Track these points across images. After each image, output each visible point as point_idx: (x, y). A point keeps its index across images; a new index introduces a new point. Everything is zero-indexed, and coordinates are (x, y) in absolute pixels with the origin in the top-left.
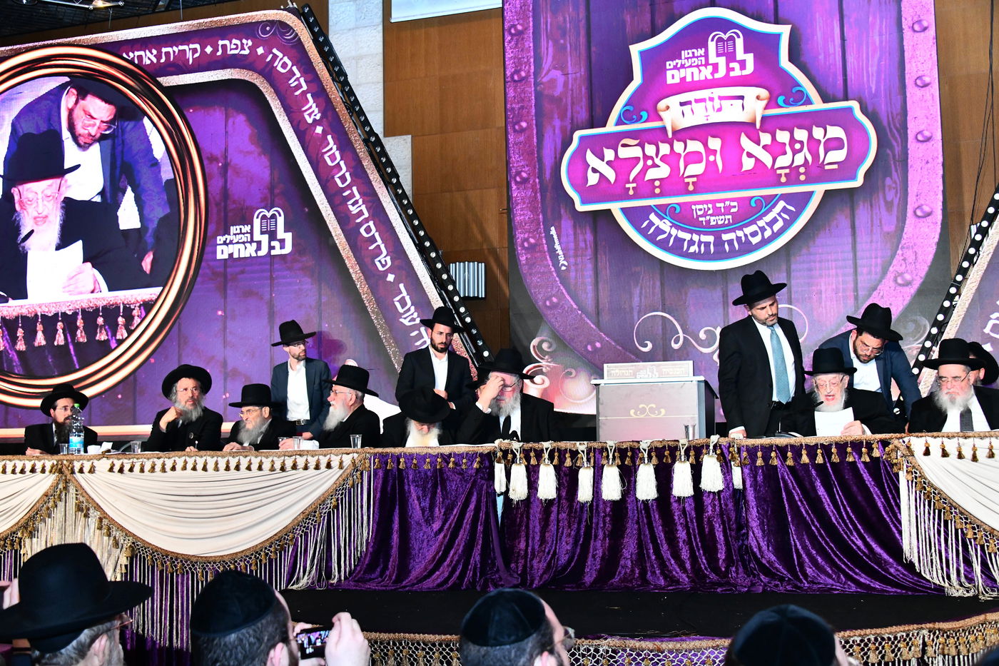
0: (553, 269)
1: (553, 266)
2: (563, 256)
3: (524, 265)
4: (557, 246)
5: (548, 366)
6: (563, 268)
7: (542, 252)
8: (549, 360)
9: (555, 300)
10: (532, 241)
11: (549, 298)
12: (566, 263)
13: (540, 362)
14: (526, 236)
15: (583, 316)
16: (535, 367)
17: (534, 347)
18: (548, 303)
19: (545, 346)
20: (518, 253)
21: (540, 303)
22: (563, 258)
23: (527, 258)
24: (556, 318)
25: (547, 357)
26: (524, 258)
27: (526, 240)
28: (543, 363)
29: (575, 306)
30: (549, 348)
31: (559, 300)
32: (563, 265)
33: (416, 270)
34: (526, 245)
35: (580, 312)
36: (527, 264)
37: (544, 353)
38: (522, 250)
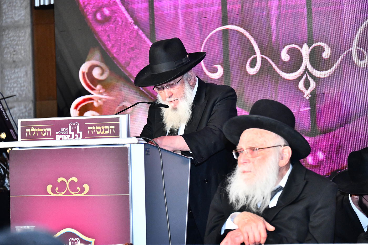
5: (100, 99)
8: (101, 91)
9: (107, 12)
11: (99, 9)
13: (89, 94)
15: (140, 32)
16: (84, 101)
17: (83, 74)
18: (99, 16)
19: (96, 73)
21: (90, 17)
24: (108, 36)
25: (98, 87)
28: (94, 95)
29: (130, 20)
30: (102, 74)
31: (112, 11)
35: (136, 27)
37: (94, 81)
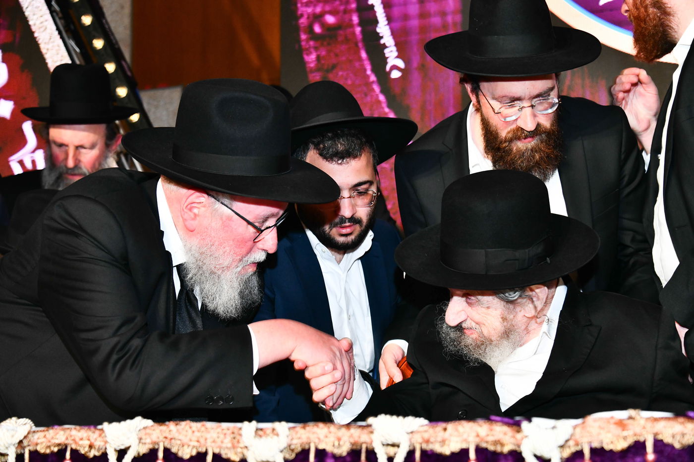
0: (373, 78)
1: (373, 70)
2: (394, 49)
3: (312, 71)
4: (383, 29)
6: (395, 74)
7: (350, 40)
10: (330, 19)
12: (401, 64)
14: (318, 10)
20: (300, 46)
22: (396, 54)
23: (318, 58)
26: (313, 57)
27: (318, 18)
32: (395, 67)
33: (44, 51)
34: (317, 29)
36: (318, 69)
38: (307, 40)
